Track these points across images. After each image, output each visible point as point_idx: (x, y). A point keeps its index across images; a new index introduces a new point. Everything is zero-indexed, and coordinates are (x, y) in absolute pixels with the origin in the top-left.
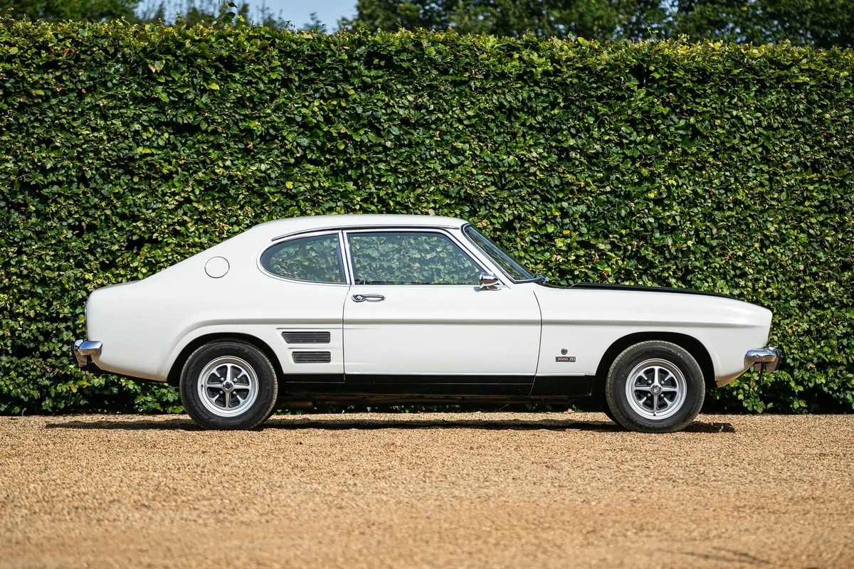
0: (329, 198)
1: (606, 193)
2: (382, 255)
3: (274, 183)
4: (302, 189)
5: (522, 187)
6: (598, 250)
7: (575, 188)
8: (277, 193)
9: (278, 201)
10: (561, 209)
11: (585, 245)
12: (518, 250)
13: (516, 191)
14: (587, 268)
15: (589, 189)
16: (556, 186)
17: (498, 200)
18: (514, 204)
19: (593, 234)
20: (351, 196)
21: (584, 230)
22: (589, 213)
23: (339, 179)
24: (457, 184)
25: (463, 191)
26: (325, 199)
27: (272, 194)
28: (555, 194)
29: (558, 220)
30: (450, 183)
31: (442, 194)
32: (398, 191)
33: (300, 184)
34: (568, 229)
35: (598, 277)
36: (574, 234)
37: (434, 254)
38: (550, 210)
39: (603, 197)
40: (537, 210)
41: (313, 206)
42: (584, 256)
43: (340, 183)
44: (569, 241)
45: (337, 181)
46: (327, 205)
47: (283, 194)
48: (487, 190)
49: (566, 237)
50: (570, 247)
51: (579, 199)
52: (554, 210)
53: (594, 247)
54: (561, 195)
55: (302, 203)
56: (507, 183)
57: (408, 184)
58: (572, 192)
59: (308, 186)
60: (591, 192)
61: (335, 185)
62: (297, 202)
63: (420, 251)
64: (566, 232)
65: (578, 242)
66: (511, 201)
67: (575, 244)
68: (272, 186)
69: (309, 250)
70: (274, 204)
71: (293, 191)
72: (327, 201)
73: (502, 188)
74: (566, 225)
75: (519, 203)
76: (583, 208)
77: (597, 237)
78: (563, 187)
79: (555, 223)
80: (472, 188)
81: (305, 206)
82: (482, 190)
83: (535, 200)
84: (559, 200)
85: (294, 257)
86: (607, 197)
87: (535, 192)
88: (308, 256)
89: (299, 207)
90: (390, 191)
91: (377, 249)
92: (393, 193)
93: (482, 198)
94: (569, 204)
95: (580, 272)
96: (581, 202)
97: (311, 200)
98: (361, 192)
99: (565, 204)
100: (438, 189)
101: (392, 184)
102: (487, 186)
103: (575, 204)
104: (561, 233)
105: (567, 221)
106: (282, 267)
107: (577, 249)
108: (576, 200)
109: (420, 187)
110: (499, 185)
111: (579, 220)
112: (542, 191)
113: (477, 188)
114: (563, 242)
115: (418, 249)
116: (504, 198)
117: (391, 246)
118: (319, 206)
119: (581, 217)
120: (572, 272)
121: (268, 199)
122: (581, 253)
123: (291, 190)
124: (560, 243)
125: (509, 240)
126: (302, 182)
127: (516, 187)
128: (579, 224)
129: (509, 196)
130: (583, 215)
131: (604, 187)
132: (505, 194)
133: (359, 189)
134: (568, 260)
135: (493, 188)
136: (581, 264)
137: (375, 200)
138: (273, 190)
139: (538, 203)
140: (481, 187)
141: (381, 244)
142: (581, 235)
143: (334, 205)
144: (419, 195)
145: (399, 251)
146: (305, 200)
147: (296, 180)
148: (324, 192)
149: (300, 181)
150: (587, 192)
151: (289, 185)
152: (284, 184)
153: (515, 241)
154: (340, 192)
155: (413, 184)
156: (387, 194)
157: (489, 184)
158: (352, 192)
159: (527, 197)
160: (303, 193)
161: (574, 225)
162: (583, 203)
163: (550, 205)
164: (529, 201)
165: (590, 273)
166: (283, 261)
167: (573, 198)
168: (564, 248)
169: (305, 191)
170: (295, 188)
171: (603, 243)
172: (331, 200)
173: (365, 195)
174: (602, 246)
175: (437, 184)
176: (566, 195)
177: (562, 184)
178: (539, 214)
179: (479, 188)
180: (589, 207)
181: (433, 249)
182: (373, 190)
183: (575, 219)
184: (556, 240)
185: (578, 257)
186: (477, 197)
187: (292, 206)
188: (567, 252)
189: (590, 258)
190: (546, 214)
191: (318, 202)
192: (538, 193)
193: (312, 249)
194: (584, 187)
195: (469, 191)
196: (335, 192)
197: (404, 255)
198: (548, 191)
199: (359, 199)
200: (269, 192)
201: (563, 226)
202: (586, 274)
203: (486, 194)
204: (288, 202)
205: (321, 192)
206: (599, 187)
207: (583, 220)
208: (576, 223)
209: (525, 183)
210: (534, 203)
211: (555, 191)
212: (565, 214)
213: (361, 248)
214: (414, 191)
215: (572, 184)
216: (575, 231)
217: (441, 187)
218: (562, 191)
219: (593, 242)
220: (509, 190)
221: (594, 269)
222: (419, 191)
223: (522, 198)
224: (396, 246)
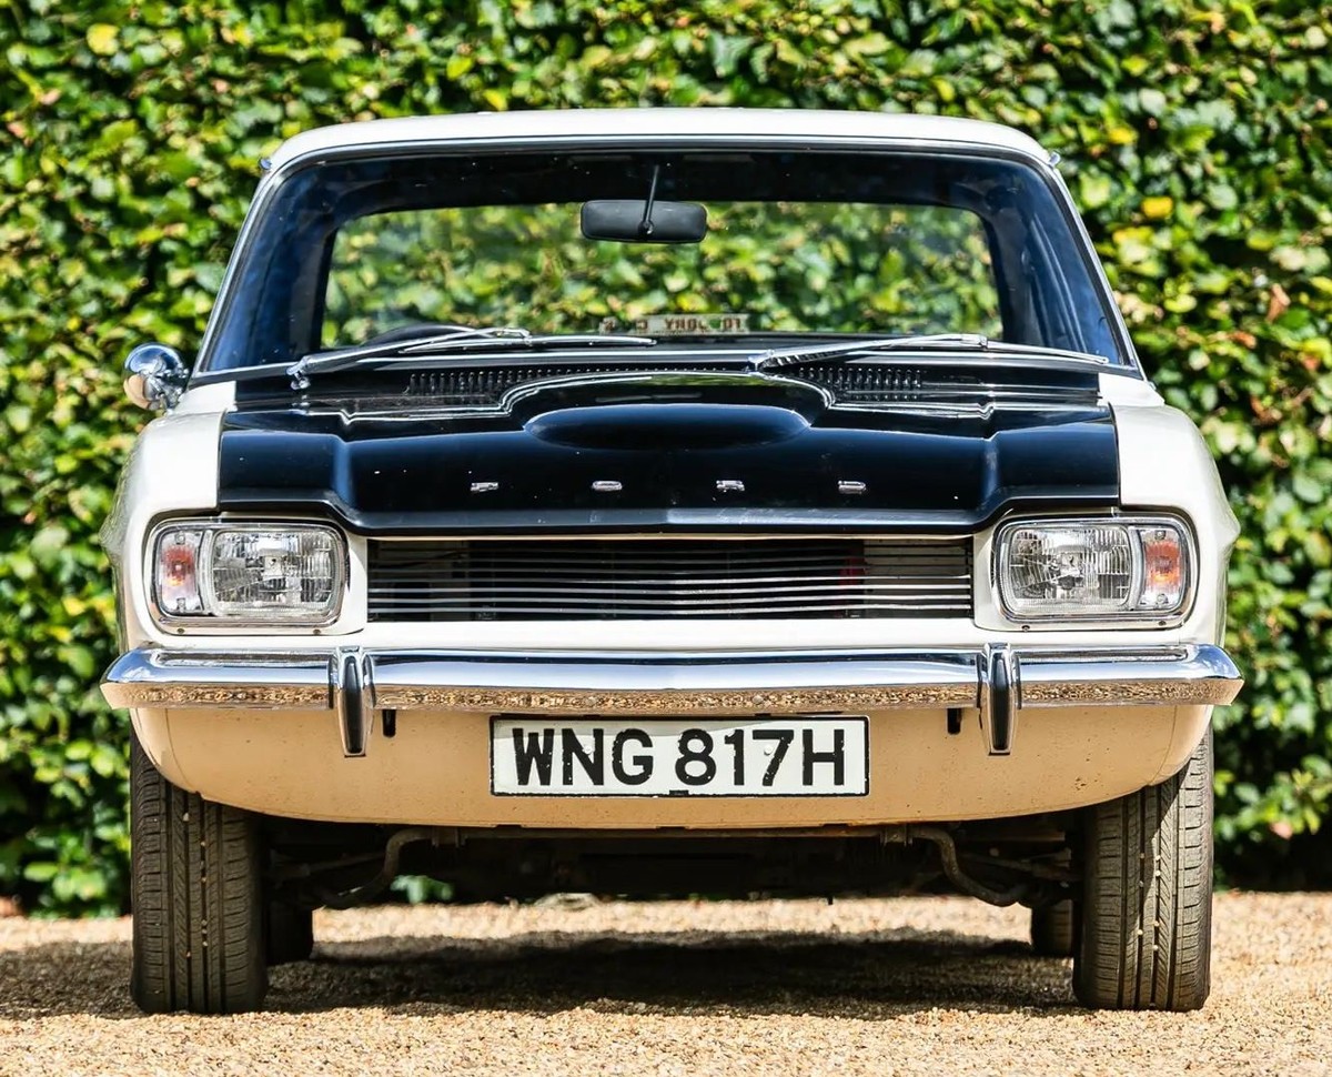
0: (253, 86)
1: (1305, 53)
2: (460, 307)
3: (42, 31)
4: (151, 54)
5: (987, 34)
6: (1276, 271)
7: (1189, 37)
8: (57, 69)
9: (64, 99)
10: (1139, 120)
11: (1225, 251)
12: (972, 280)
13: (964, 51)
14: (1239, 343)
15: (1240, 40)
16: (1117, 30)
17: (897, 87)
18: (960, 100)
19: (1257, 208)
20: (339, 80)
21: (1223, 197)
22: (1242, 133)
23: (292, 13)
24: (743, 29)
25: (761, 54)
26: (239, 91)
27: (38, 73)
28: (1111, 61)
29: (1128, 159)
30: (717, 25)
31: (684, 69)
32: (519, 57)
33: (145, 35)
34: (1167, 193)
35: (1283, 374)
36: (1189, 213)
37: (658, 300)
38: (1096, 121)
39: (1296, 71)
40: (1046, 125)
41: (195, 117)
42: (1226, 295)
43: (295, 29)
44: (1164, 240)
45: (284, 20)
46: (246, 118)
47: (79, 73)
48: (855, 48)
49: (1157, 224)
50: (1172, 265)
51: (1205, 78)
52: (1110, 122)
53: (1261, 259)
54: (1136, 66)
55: (151, 110)
56: (932, 21)
57: (551, 33)
58: (1178, 52)
59: (175, 42)
60: (1252, 51)
61: (275, 36)
62: (134, 104)
63: (604, 288)
64: (1157, 207)
65: (1202, 245)
66: (946, 90)
67: (1191, 252)
68: (30, 43)
69: (182, 288)
70: (48, 113)
71: (123, 62)
72: (247, 99)
73: (913, 41)
74: (1157, 178)
75: (975, 95)
76: (1219, 113)
77: (1272, 222)
78: (1146, 37)
79: (1117, 173)
80: (796, 40)
81: (165, 119)
82: (836, 48)
83: (1039, 83)
84: (1129, 83)
85: (127, 309)
86: (1313, 73)
87: (1038, 55)
88: (180, 309)
89: (142, 122)
90: (486, 57)
91: (441, 287)
92: (498, 67)
93: (836, 80)
94: (1169, 100)
95: (1214, 356)
96: (1212, 90)
97: (188, 97)
98: (378, 66)
99: (1152, 100)
100: (669, 51)
101: (499, 34)
102: (854, 34)
103: (1191, 101)
104: (1138, 209)
105: (1160, 164)
106: (80, 353)
107: (1199, 268)
108: (1192, 85)
109: (600, 40)
110: (900, 27)
111: (1207, 159)
112: (1066, 49)
113: (818, 42)
114: (1147, 242)
115: (596, 282)
116: (921, 78)
117: (492, 270)
118: (217, 118)
119: (1213, 146)
120: (1178, 356)
121: (23, 92)
122: (1217, 281)
123: (108, 58)
124: (1134, 247)
125: (940, 243)
126: (154, 28)
127: (967, 35)
128: (1206, 176)
129: (939, 72)
130: (1221, 141)
131: (1300, 30)
132: (924, 62)
133: (368, 55)
134: (1168, 314)
135: (878, 43)
136: (1215, 325)
137: (432, 96)
138: (40, 58)
139: (1050, 99)
140: (831, 37)
141: (456, 264)
142: (1213, 214)
143: (273, 113)
144: (597, 73)
145: (524, 291)
146: (166, 96)
147: (127, 21)
148: (238, 61)
149: (141, 23)
150: (1236, 50)
151: (102, 38)
152: (80, 33)
153: (961, 246)
154: (294, 64)
155: (576, 31)
156: (477, 69)
157: (862, 25)
158: (342, 66)
159: (1007, 74)
160: (155, 70)
161: (1187, 180)
162: (1221, 92)
163: (1093, 104)
164: (1017, 91)
165: (1250, 363)
166: (83, 327)
167: (1182, 77)
168: (1152, 268)
169: (163, 63)
170: (128, 51)
171: (1296, 244)
172: (267, 94)
173: (392, 76)
174: (1291, 258)
175: (663, 27)
176: (1157, 64)
177: (1140, 23)
178: (1054, 138)
179: (823, 43)
180: (1243, 111)
181: (653, 281)
182: (424, 52)
183: (1192, 156)
184: (1120, 237)
185: (1205, 298)
186: (815, 75)
187: (112, 119)
188: (1159, 283)
189: (1248, 306)
190: (1079, 140)
191: (215, 105)
192: (1049, 59)
193: (192, 283)
194: (1224, 34)
195: (787, 53)
196: (278, 63)
197: (542, 308)
198: (1086, 52)
199: (371, 90)
200: (27, 66)
201: (1144, 183)
202: (1236, 368)
203: (853, 63)
204: (100, 107)
205: (225, 65)
206: (1278, 33)
207: (1222, 157)
208: (1194, 171)
209: (998, 20)
210: (1035, 96)
211: (1114, 51)
212: (1152, 136)
213: (382, 282)
214: (577, 55)
215: (1180, 21)
216: (1190, 198)
217: (682, 42)
218: (1137, 49)
219: (1257, 240)
220: (939, 47)
221: (1267, 348)
222: (597, 56)
223: (989, 78)
224: (514, 272)
